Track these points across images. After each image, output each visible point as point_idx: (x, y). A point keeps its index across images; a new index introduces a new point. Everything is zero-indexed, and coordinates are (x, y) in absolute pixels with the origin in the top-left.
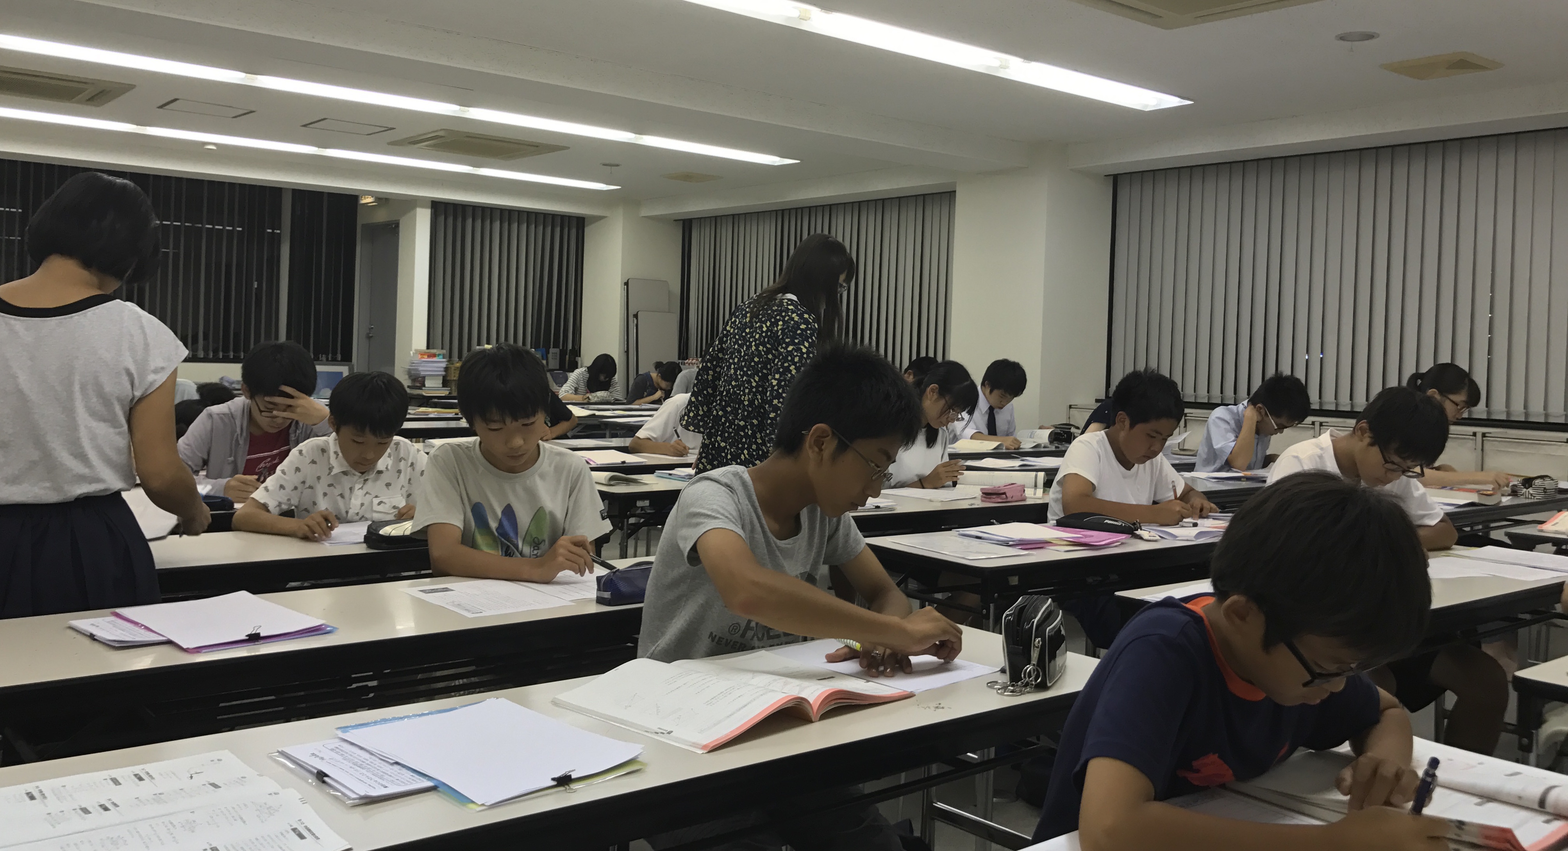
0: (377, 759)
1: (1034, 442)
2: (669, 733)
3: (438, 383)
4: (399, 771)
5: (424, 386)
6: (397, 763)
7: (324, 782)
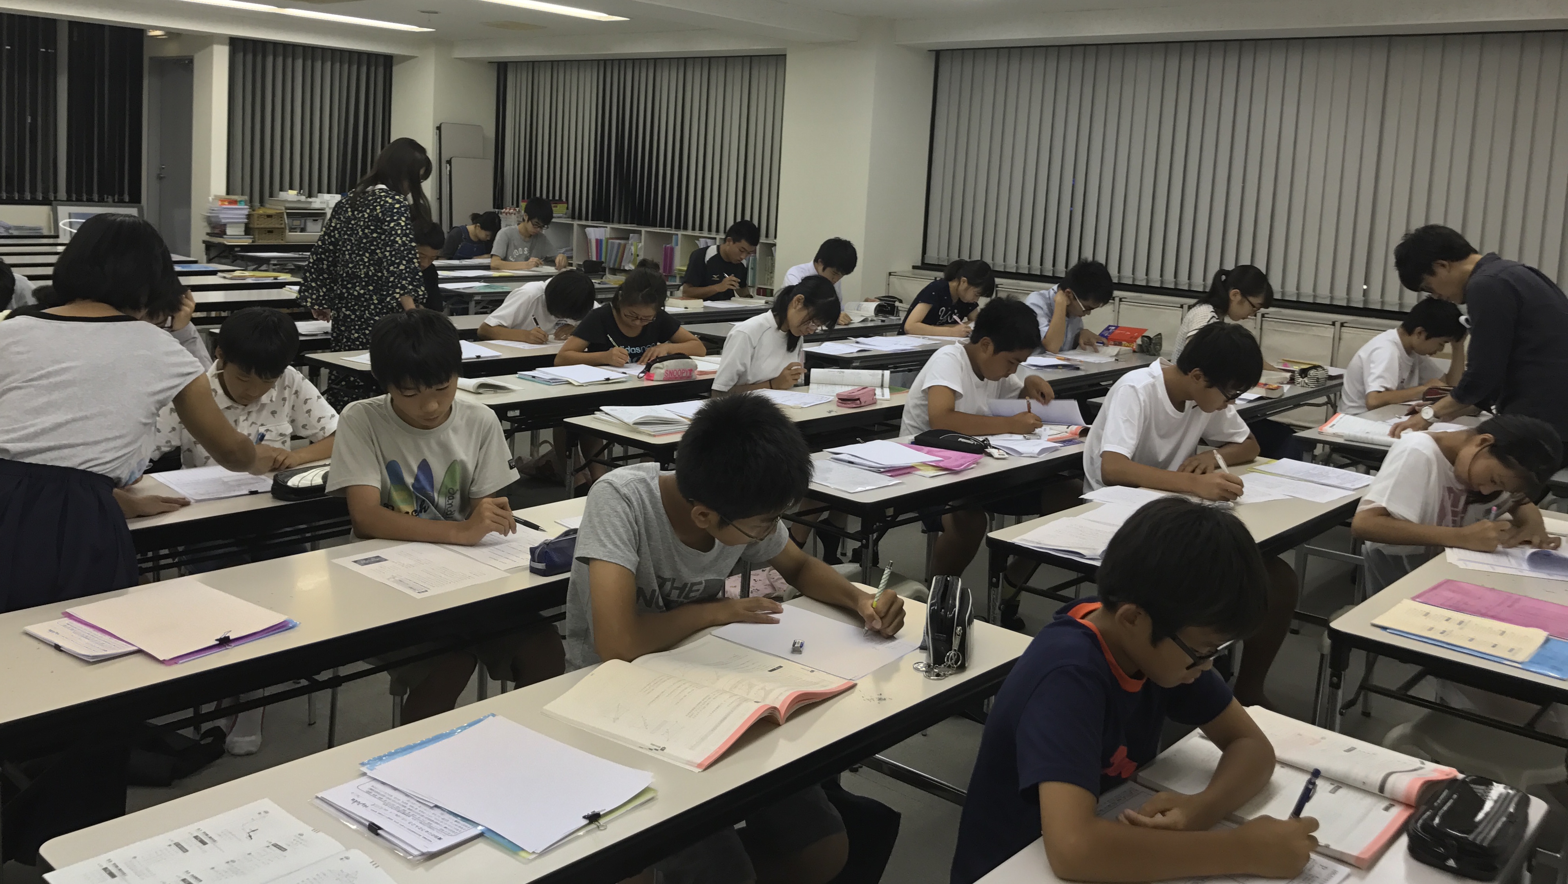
0: (415, 802)
1: (862, 316)
2: (663, 749)
3: (240, 230)
4: (443, 817)
5: (225, 234)
6: (436, 806)
7: (378, 834)
